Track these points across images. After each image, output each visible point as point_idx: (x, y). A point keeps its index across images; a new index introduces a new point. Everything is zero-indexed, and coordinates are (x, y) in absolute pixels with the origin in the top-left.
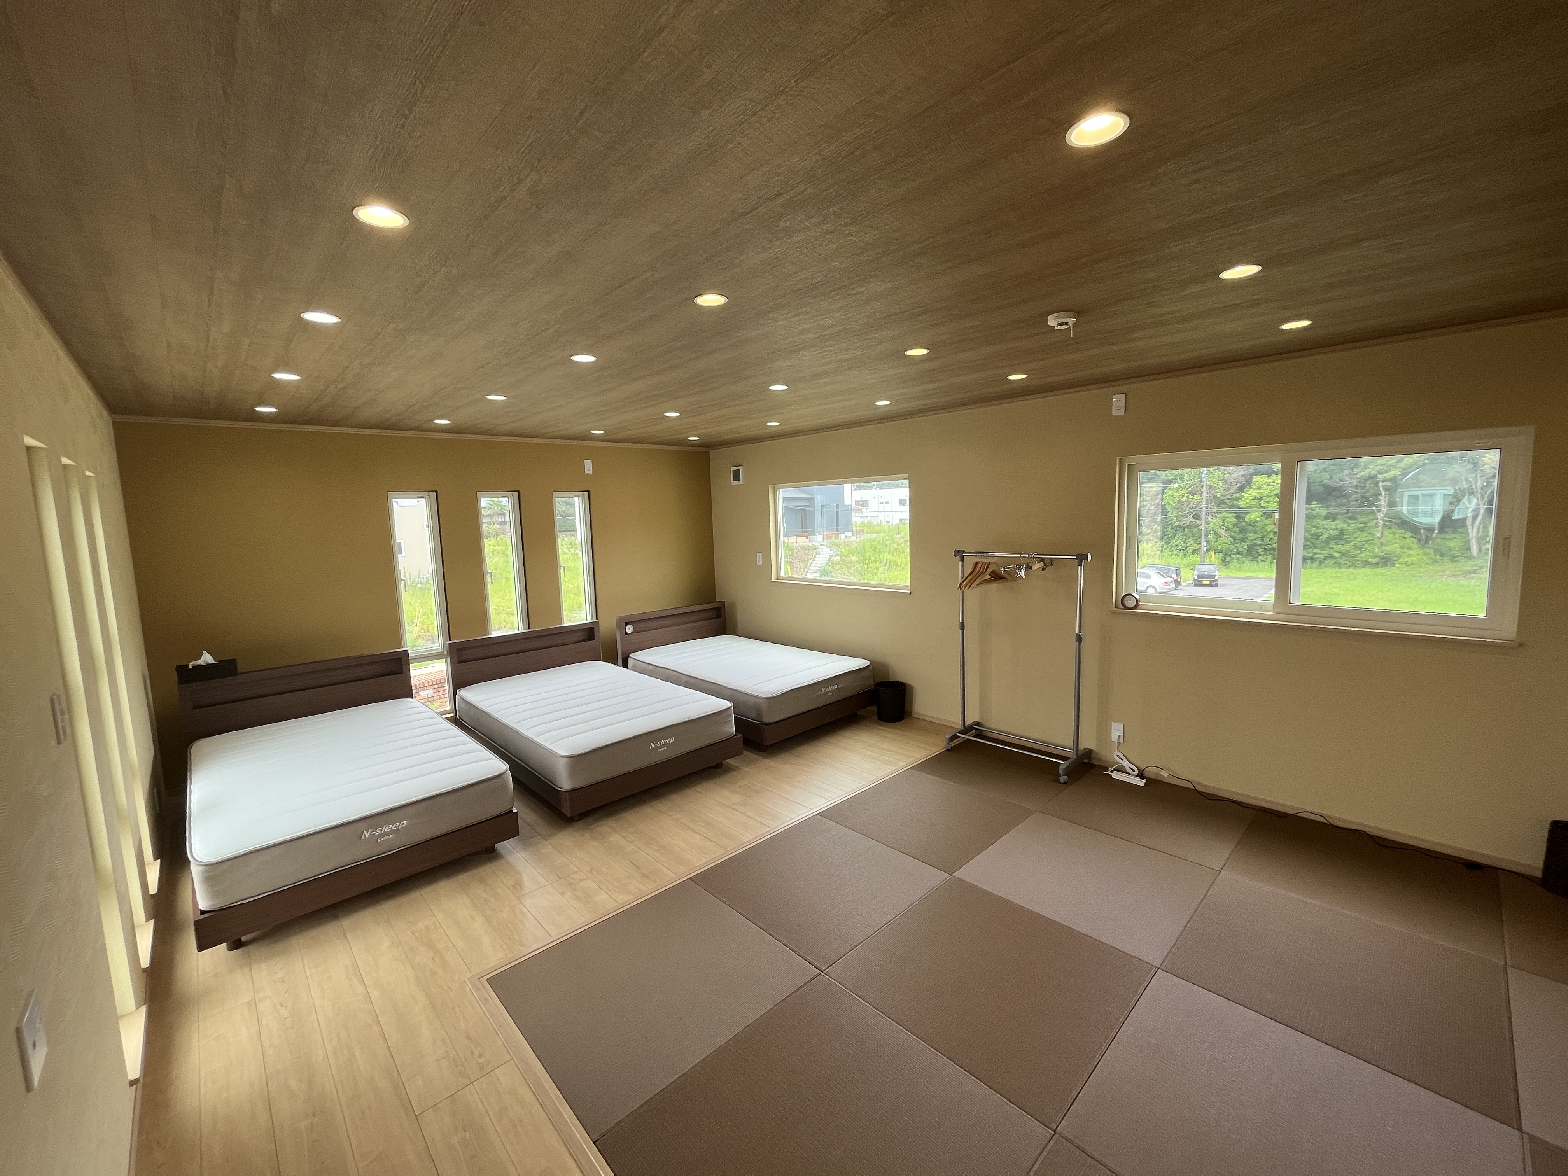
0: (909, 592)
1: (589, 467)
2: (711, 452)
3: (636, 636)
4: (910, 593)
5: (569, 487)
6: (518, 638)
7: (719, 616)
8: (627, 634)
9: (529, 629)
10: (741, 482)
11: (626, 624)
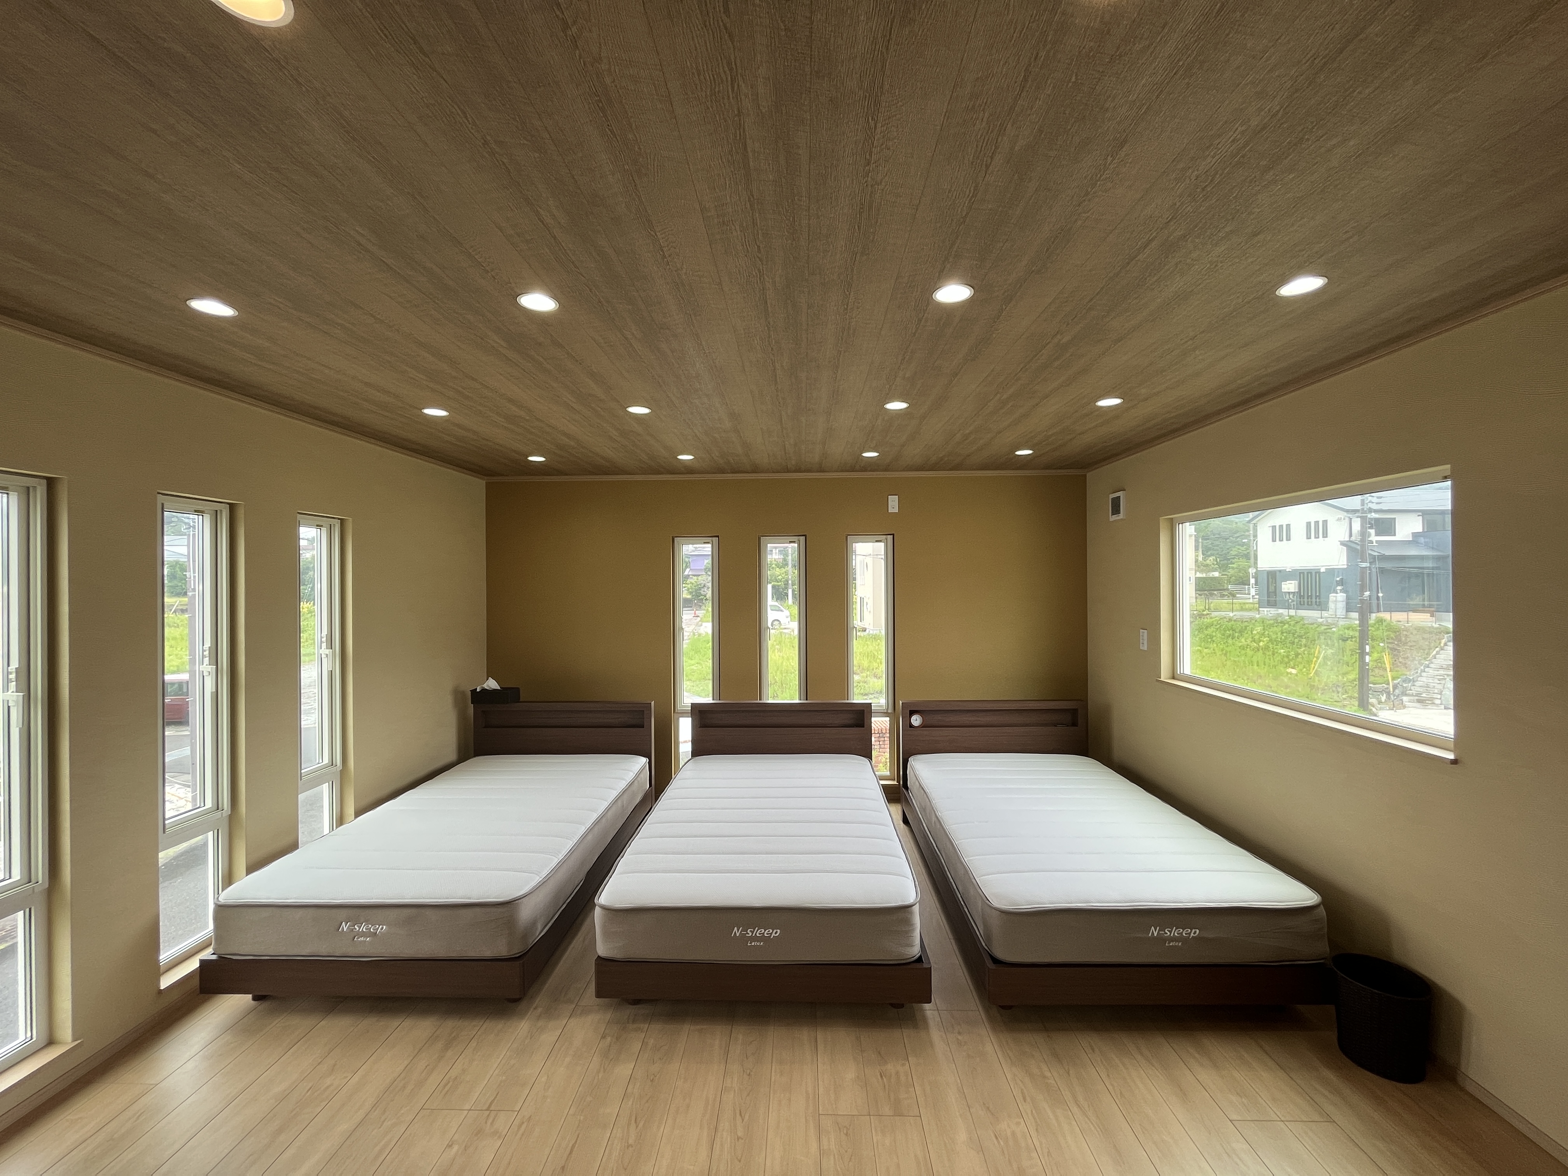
0: (1451, 756)
1: (893, 504)
2: (1089, 475)
3: (926, 731)
4: (1454, 762)
5: (868, 532)
6: (793, 709)
7: (1074, 724)
8: (911, 726)
9: (807, 700)
10: (1121, 516)
11: (912, 713)
